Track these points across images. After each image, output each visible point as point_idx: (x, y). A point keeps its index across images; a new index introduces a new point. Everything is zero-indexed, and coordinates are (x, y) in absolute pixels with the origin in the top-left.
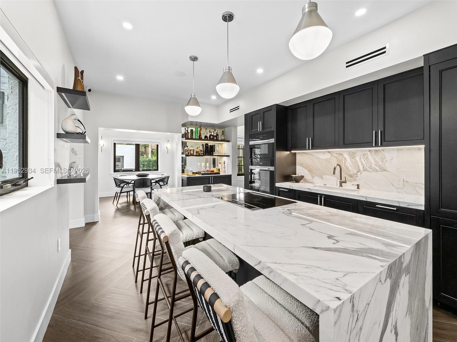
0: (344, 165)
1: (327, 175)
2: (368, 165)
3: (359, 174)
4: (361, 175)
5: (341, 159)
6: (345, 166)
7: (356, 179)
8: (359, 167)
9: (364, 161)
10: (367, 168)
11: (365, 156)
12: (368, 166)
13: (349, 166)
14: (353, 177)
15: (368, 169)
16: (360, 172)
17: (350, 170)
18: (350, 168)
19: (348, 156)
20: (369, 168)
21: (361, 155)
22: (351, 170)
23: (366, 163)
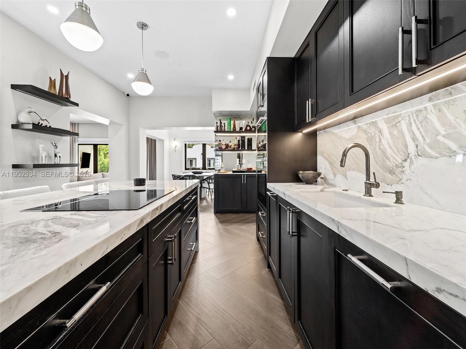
0: (379, 146)
1: (352, 170)
2: (426, 138)
3: (407, 164)
4: (413, 167)
5: (373, 134)
6: (380, 149)
7: (401, 179)
8: (406, 146)
9: (418, 129)
10: (425, 150)
11: (420, 116)
12: (428, 141)
13: (387, 146)
14: (394, 173)
15: (428, 149)
16: (408, 160)
17: (389, 156)
18: (389, 151)
19: (385, 124)
20: (431, 148)
21: (411, 116)
22: (391, 155)
23: (424, 134)
